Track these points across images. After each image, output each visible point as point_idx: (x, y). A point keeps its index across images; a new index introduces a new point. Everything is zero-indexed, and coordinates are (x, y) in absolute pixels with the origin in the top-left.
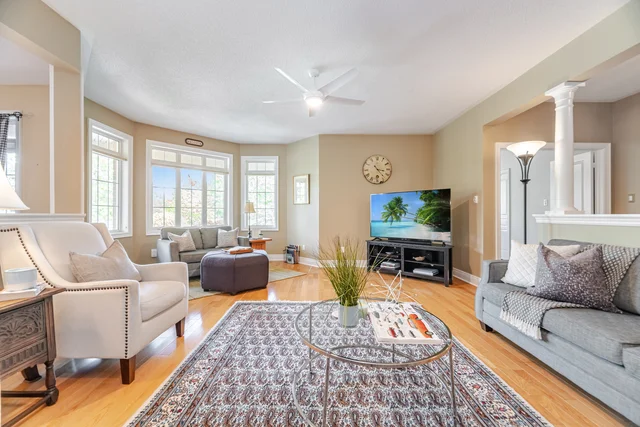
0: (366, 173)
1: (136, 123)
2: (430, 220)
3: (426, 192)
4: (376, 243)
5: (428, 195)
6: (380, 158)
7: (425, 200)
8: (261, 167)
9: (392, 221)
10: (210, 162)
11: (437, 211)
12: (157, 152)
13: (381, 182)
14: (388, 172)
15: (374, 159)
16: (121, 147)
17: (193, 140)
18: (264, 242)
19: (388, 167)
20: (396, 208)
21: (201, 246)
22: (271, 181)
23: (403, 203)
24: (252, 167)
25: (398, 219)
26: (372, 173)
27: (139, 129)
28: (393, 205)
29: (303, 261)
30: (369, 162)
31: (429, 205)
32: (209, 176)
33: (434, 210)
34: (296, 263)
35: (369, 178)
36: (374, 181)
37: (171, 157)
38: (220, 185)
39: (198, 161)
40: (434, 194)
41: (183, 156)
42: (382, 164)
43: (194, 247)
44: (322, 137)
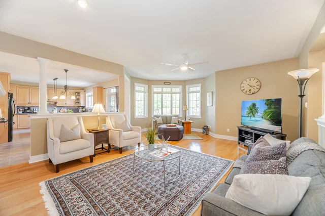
0: (243, 89)
1: (149, 80)
2: (270, 117)
3: (268, 100)
4: (244, 129)
5: (269, 103)
6: (252, 79)
7: (268, 105)
8: (194, 89)
9: (251, 117)
10: (174, 90)
11: (274, 113)
12: (156, 89)
13: (253, 93)
14: (258, 87)
15: (248, 80)
16: (145, 89)
17: (167, 83)
18: (190, 123)
19: (258, 83)
20: (253, 109)
21: (165, 122)
22: (199, 95)
23: (256, 107)
24: (191, 89)
25: (254, 116)
26: (247, 88)
27: (149, 82)
28: (251, 108)
29: (210, 134)
30: (245, 82)
31: (269, 108)
32: (174, 95)
33: (272, 112)
34: (207, 134)
35: (245, 91)
36: (248, 93)
37: (160, 90)
38: (178, 98)
39: (169, 90)
40: (272, 101)
41: (164, 89)
42: (254, 82)
43: (162, 123)
44: (217, 73)
